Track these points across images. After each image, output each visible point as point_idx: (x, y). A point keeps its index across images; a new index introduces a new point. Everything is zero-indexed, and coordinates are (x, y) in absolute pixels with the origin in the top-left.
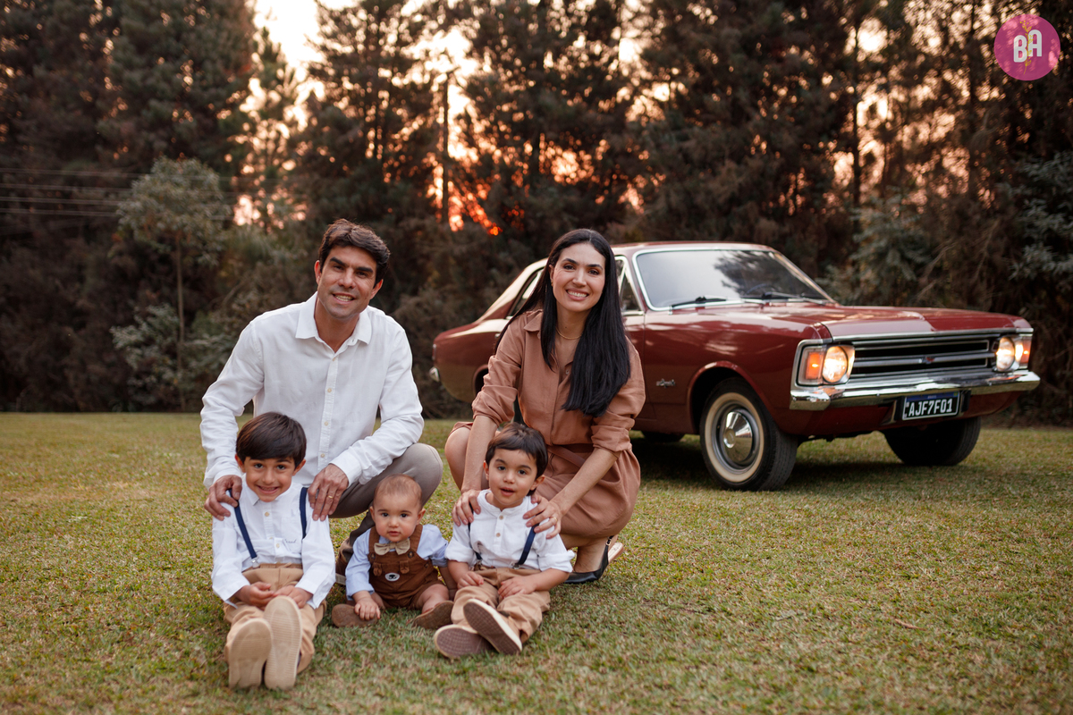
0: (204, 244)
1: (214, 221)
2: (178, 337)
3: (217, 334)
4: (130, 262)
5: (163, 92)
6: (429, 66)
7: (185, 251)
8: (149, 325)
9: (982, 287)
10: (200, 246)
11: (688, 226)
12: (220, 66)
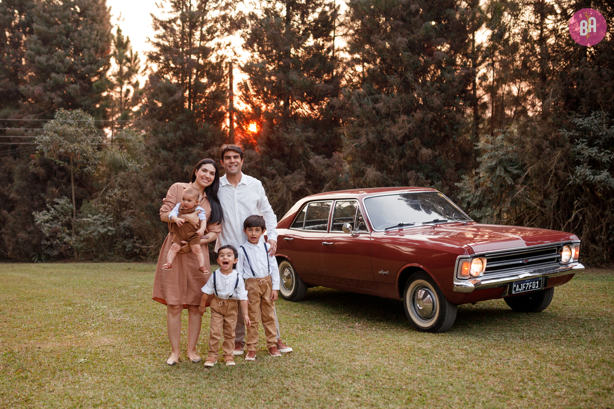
0: (88, 160)
1: (92, 146)
2: (72, 215)
3: (97, 215)
4: (41, 171)
5: (59, 68)
6: (220, 53)
7: (75, 164)
8: (55, 209)
9: (552, 189)
10: (85, 162)
11: (379, 152)
12: (92, 52)
